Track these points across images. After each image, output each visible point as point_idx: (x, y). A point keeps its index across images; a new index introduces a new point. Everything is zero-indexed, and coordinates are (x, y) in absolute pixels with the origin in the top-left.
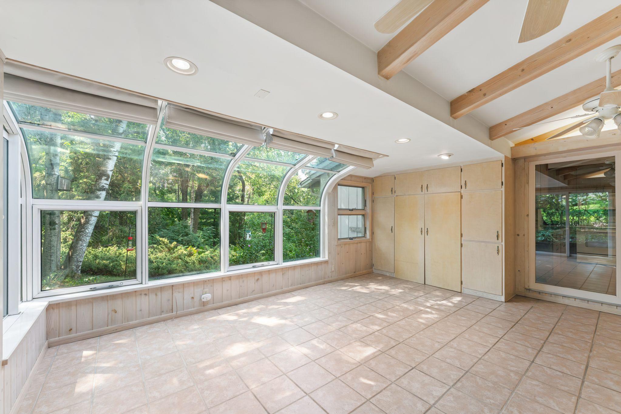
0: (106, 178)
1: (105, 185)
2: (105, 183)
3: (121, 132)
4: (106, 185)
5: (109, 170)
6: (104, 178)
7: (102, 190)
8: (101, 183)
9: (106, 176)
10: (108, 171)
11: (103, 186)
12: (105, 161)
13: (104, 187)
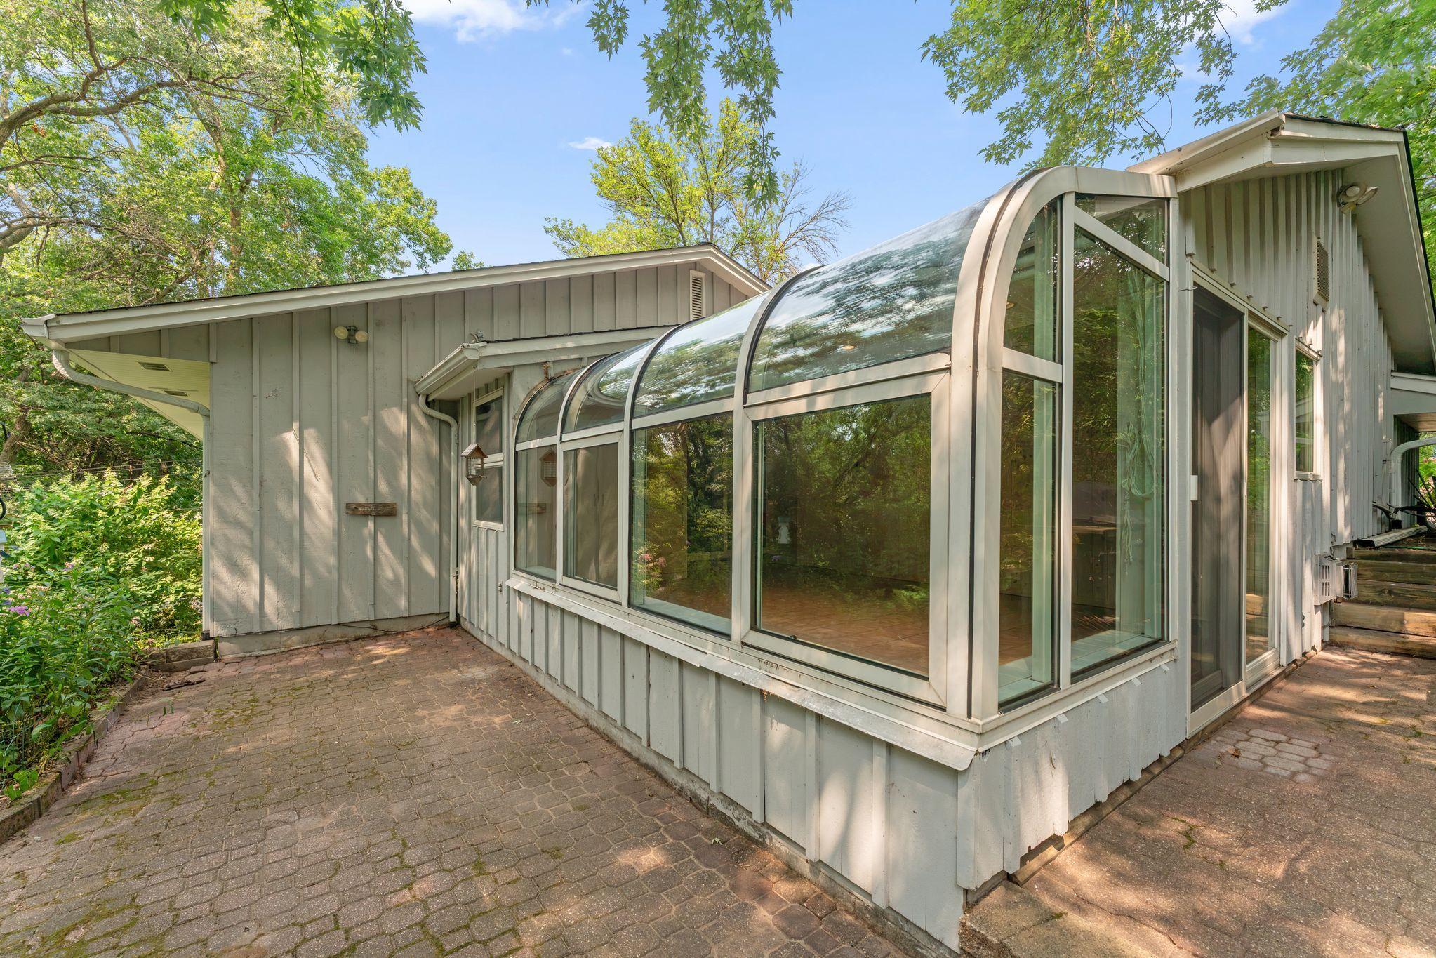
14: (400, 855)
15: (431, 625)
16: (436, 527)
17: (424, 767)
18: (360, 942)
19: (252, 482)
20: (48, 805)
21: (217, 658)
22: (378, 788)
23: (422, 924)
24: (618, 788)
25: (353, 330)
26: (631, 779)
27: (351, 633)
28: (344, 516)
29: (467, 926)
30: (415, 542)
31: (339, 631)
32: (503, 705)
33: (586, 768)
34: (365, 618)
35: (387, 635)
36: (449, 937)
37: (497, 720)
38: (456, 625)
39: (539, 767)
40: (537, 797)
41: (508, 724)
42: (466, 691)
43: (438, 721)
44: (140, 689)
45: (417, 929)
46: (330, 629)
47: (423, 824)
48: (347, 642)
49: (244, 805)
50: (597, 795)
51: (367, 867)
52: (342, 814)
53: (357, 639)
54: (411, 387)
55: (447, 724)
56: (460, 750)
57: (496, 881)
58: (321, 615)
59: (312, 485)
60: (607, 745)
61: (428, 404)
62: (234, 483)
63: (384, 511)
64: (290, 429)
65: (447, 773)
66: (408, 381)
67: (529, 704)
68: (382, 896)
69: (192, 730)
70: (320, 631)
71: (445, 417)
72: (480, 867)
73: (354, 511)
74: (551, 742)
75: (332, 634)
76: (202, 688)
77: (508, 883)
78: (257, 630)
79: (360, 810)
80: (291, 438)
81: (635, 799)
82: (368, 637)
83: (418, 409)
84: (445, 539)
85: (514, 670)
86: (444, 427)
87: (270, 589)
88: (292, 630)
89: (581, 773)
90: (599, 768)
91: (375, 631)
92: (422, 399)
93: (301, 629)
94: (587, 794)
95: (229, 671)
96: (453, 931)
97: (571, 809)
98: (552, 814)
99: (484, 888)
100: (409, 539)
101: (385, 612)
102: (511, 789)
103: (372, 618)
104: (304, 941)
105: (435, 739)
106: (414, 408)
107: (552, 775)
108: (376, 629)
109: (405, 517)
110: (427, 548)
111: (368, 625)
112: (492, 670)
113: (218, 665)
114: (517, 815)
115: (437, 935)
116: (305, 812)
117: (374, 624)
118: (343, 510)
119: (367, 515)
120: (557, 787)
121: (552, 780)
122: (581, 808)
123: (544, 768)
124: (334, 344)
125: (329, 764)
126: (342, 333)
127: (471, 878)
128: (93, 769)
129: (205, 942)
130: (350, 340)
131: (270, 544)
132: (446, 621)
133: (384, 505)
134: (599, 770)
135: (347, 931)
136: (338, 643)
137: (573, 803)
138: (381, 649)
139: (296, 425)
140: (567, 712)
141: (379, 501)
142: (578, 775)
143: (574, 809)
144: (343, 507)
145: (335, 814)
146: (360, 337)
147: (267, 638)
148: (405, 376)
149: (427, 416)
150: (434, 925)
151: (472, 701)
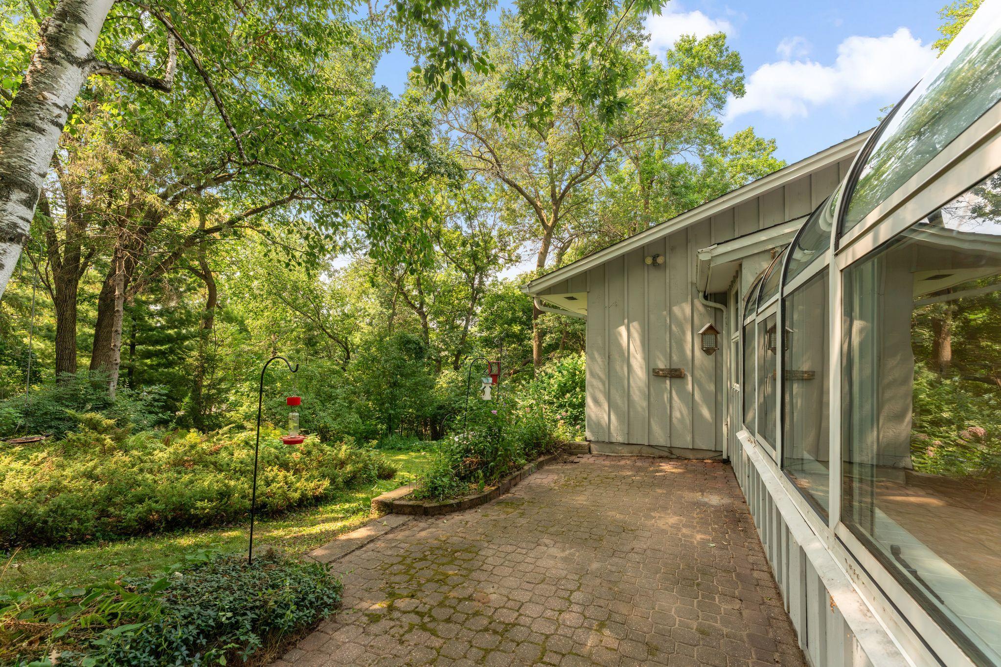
0: (24, 196)
1: (21, 223)
2: (20, 214)
3: (83, 57)
4: (25, 223)
5: (37, 171)
6: (17, 195)
7: (11, 240)
8: (4, 210)
9: (27, 192)
10: (32, 173)
11: (15, 226)
12: (20, 134)
13: (19, 230)
14: (572, 592)
15: (710, 459)
16: (712, 387)
17: (627, 548)
18: (519, 625)
19: (605, 354)
20: (491, 500)
21: (590, 452)
22: (596, 549)
23: (547, 637)
24: (749, 636)
25: (655, 258)
26: (771, 635)
27: (657, 453)
28: (652, 377)
29: (564, 655)
30: (697, 397)
31: (650, 450)
32: (712, 528)
33: (737, 605)
34: (664, 444)
35: (678, 458)
36: (551, 654)
37: (699, 537)
38: (727, 462)
39: (698, 585)
40: (678, 604)
41: (704, 543)
42: (695, 510)
43: (661, 524)
44: (554, 460)
45: (543, 637)
46: (644, 448)
47: (598, 581)
48: (654, 458)
49: (540, 529)
50: (725, 630)
51: (554, 588)
52: (570, 554)
53: (660, 457)
54: (694, 287)
55: (664, 527)
56: (657, 547)
57: (601, 641)
58: (640, 438)
59: (634, 357)
60: (775, 596)
61: (706, 297)
62: (597, 355)
63: (675, 375)
64: (623, 324)
65: (637, 558)
66: (692, 283)
67: (734, 535)
68: (546, 609)
69: (553, 485)
70: (639, 447)
71: (718, 306)
72: (602, 625)
73: (656, 374)
74: (725, 571)
75: (646, 451)
76: (575, 466)
77: (607, 648)
78: (607, 440)
79: (578, 557)
80: (623, 330)
81: (756, 654)
82: (667, 457)
83: (699, 304)
84: (719, 398)
85: (744, 507)
86: (718, 313)
87: (613, 417)
88: (624, 444)
89: (729, 607)
90: (747, 611)
91: (670, 454)
92: (701, 295)
93: (628, 444)
94: (718, 625)
95: (592, 460)
96: (555, 652)
97: (695, 627)
98: (677, 622)
99: (591, 641)
100: (693, 395)
101: (677, 444)
102: (666, 589)
103: (669, 445)
104: (504, 607)
105: (648, 534)
106: (696, 302)
107: (703, 595)
108: (672, 454)
109: (690, 378)
110: (706, 401)
111: (666, 449)
112: (726, 501)
113: (589, 456)
114: (654, 609)
115: (547, 648)
116: (557, 545)
117: (671, 449)
118: (651, 373)
119: (666, 377)
120: (699, 606)
121: (700, 598)
122: (702, 632)
123: (702, 586)
124: (646, 268)
125: (586, 523)
126: (649, 261)
127: (591, 629)
128: (513, 490)
129: (480, 582)
130: (655, 264)
131: (613, 391)
132: (720, 458)
133: (676, 370)
134: (745, 613)
135: (520, 615)
136: (648, 457)
137: (700, 624)
138: (668, 467)
139: (626, 321)
140: (761, 554)
141: (673, 367)
142: (724, 607)
143: (697, 630)
144: (651, 371)
145: (567, 552)
146: (660, 260)
147: (611, 446)
148: (690, 280)
149: (705, 306)
150: (552, 641)
151: (694, 518)
